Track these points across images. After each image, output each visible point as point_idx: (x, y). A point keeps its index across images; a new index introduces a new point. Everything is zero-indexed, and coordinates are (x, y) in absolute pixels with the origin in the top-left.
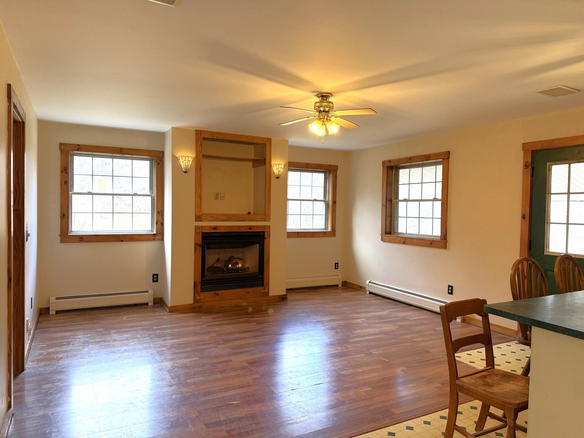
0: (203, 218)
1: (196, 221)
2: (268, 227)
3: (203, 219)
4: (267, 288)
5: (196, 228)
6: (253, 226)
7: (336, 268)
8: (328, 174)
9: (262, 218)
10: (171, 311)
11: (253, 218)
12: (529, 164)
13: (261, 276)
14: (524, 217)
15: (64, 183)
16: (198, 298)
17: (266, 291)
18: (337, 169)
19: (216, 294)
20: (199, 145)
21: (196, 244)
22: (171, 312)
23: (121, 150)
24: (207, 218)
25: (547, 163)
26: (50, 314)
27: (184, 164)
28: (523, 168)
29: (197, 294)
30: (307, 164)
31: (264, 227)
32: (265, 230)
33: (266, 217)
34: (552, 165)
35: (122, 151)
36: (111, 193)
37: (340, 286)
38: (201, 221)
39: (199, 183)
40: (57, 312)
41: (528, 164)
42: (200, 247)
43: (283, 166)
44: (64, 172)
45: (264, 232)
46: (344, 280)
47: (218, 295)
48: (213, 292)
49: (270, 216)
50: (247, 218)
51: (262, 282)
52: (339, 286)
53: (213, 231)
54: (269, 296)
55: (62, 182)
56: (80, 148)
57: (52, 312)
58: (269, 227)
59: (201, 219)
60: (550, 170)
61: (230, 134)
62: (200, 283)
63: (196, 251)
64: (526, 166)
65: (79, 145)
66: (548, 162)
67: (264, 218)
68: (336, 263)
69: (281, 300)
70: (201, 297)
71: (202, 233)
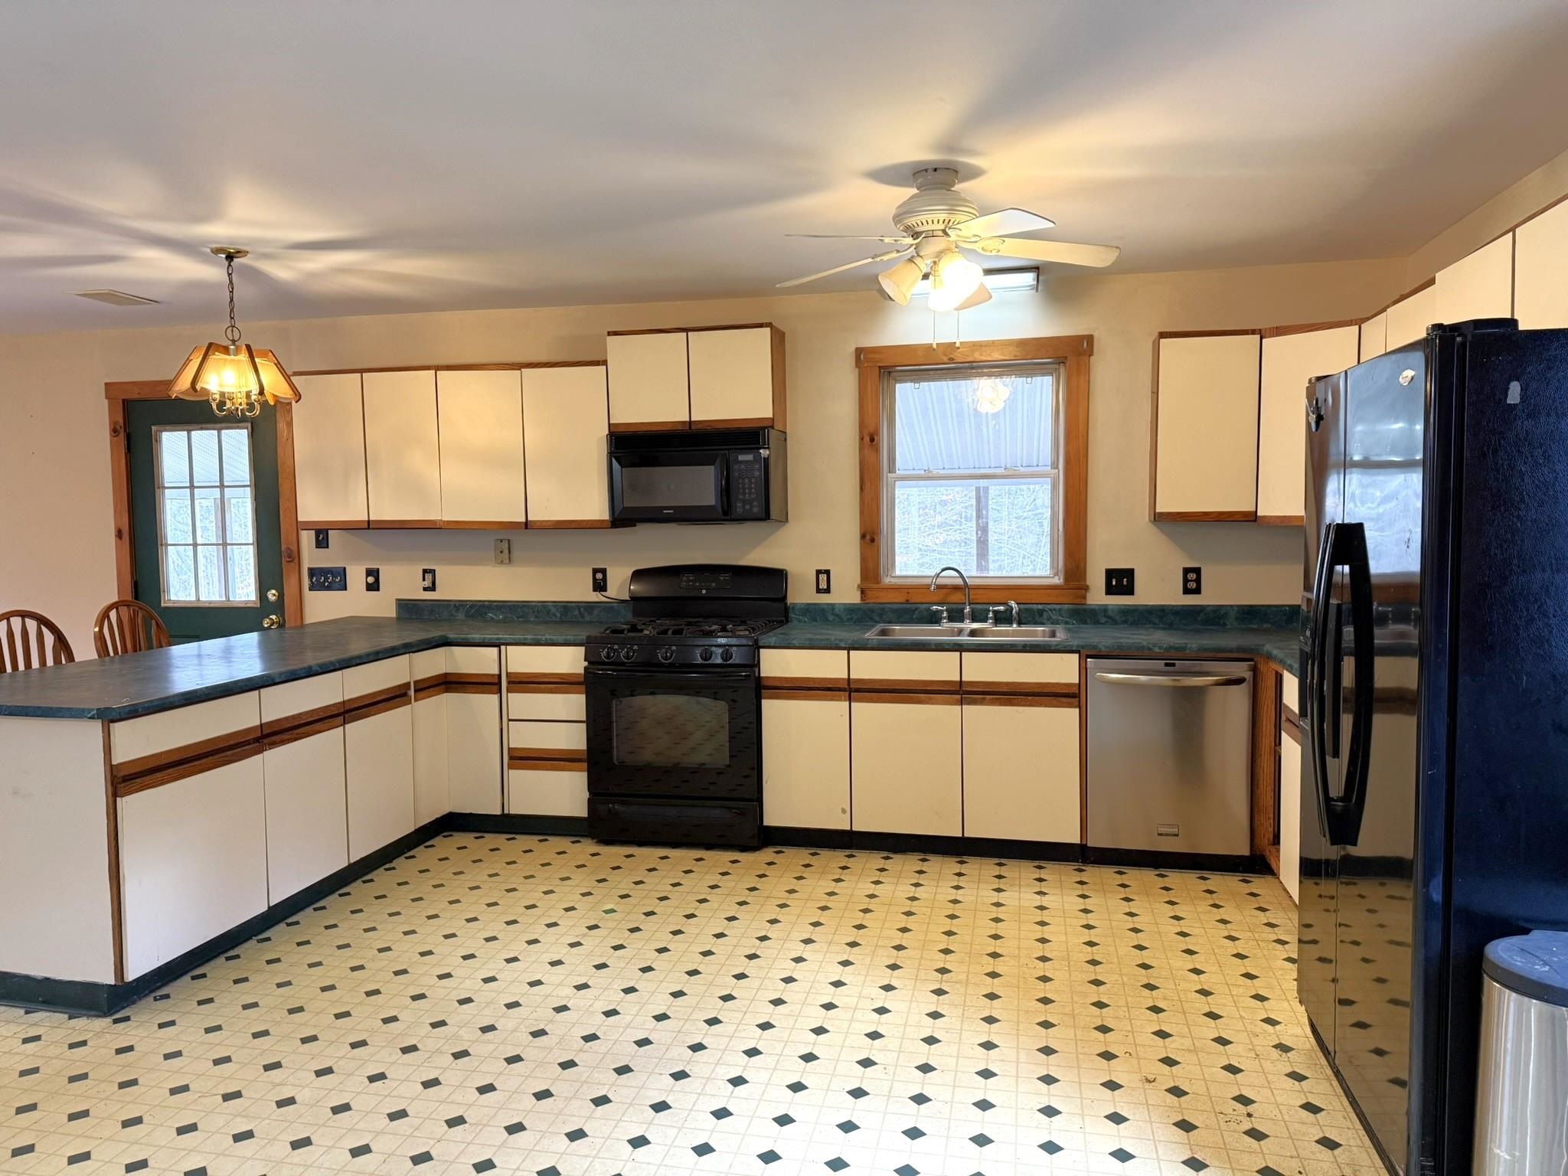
12: (121, 427)
14: (119, 534)
25: (151, 429)
28: (111, 435)
34: (162, 431)
41: (118, 427)
60: (159, 441)
64: (114, 431)
66: (153, 425)
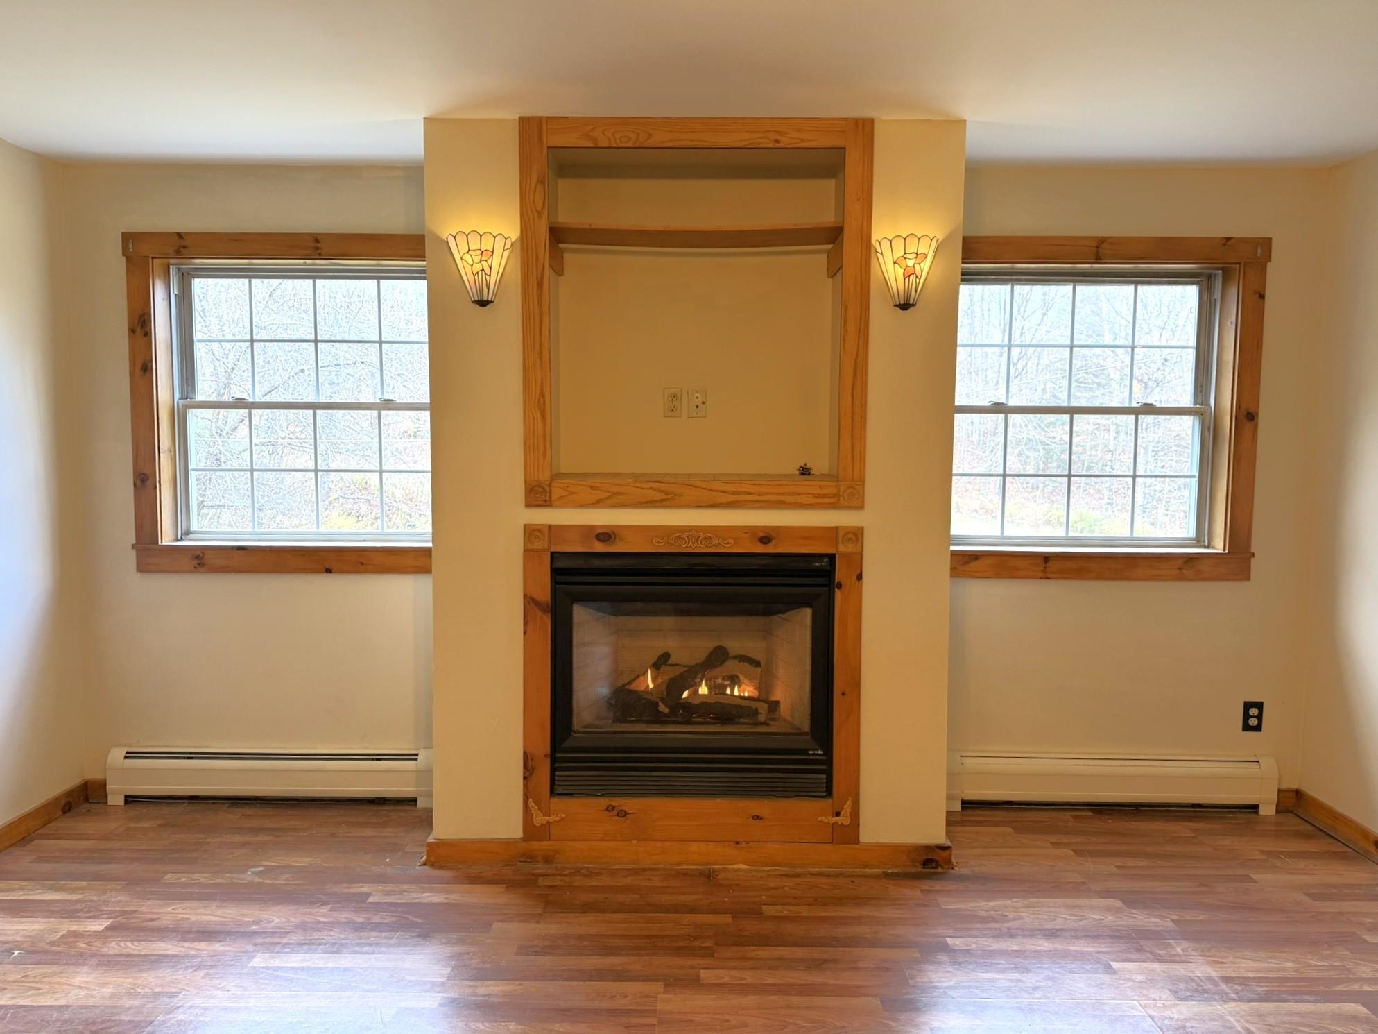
0: (557, 492)
1: (529, 505)
2: (851, 536)
3: (554, 497)
4: (848, 807)
5: (531, 532)
6: (777, 529)
7: (1247, 727)
8: (1218, 284)
9: (825, 496)
10: (433, 859)
11: (779, 494)
13: (820, 752)
15: (141, 369)
16: (539, 819)
17: (844, 819)
18: (1268, 258)
19: (615, 812)
20: (534, 181)
21: (530, 602)
22: (433, 865)
23: (317, 241)
24: (572, 493)
26: (109, 803)
27: (468, 268)
29: (536, 803)
30: (1102, 241)
31: (833, 533)
32: (837, 548)
33: (842, 488)
35: (319, 245)
36: (312, 398)
37: (1268, 810)
38: (547, 503)
39: (537, 347)
40: (130, 800)
42: (545, 611)
43: (927, 248)
44: (139, 331)
45: (832, 557)
46: (1295, 786)
47: (623, 814)
48: (604, 802)
49: (863, 485)
50: (750, 493)
51: (824, 776)
52: (1263, 811)
53: (599, 547)
54: (857, 841)
55: (134, 365)
56: (184, 247)
57: (116, 800)
58: (857, 535)
59: (547, 498)
61: (667, 123)
62: (548, 760)
63: (530, 629)
65: (180, 235)
67: (834, 496)
68: (1248, 706)
69: (920, 870)
70: (551, 819)
71: (552, 554)
